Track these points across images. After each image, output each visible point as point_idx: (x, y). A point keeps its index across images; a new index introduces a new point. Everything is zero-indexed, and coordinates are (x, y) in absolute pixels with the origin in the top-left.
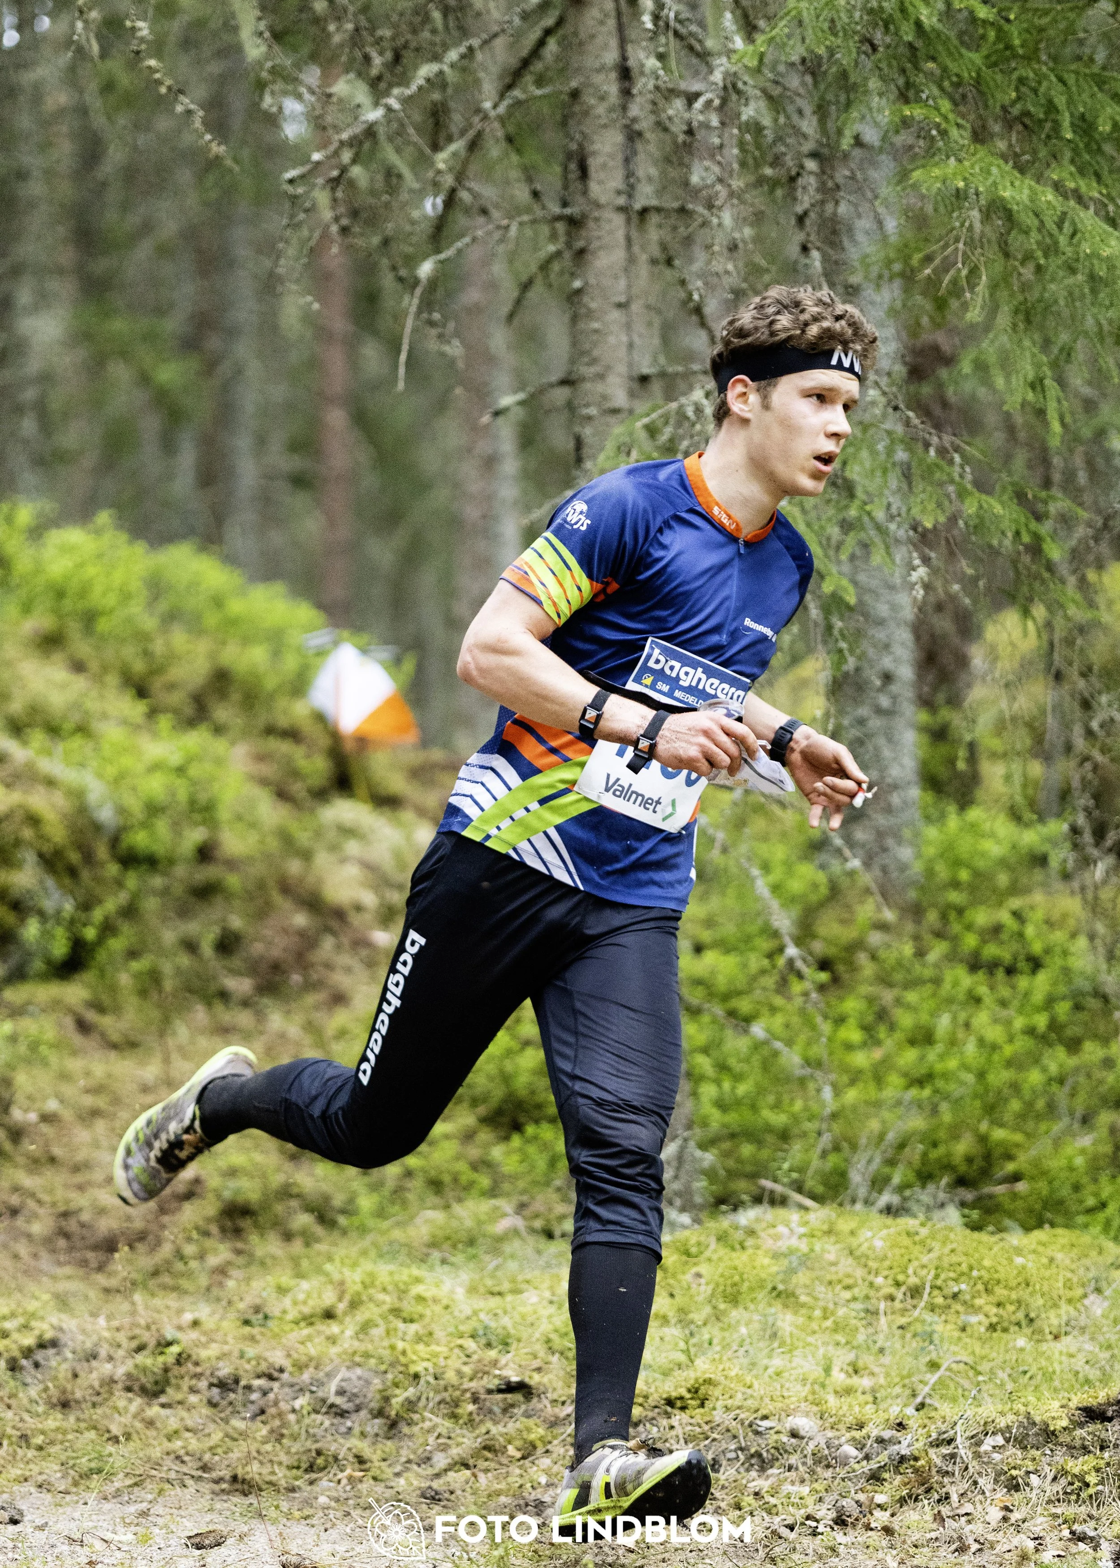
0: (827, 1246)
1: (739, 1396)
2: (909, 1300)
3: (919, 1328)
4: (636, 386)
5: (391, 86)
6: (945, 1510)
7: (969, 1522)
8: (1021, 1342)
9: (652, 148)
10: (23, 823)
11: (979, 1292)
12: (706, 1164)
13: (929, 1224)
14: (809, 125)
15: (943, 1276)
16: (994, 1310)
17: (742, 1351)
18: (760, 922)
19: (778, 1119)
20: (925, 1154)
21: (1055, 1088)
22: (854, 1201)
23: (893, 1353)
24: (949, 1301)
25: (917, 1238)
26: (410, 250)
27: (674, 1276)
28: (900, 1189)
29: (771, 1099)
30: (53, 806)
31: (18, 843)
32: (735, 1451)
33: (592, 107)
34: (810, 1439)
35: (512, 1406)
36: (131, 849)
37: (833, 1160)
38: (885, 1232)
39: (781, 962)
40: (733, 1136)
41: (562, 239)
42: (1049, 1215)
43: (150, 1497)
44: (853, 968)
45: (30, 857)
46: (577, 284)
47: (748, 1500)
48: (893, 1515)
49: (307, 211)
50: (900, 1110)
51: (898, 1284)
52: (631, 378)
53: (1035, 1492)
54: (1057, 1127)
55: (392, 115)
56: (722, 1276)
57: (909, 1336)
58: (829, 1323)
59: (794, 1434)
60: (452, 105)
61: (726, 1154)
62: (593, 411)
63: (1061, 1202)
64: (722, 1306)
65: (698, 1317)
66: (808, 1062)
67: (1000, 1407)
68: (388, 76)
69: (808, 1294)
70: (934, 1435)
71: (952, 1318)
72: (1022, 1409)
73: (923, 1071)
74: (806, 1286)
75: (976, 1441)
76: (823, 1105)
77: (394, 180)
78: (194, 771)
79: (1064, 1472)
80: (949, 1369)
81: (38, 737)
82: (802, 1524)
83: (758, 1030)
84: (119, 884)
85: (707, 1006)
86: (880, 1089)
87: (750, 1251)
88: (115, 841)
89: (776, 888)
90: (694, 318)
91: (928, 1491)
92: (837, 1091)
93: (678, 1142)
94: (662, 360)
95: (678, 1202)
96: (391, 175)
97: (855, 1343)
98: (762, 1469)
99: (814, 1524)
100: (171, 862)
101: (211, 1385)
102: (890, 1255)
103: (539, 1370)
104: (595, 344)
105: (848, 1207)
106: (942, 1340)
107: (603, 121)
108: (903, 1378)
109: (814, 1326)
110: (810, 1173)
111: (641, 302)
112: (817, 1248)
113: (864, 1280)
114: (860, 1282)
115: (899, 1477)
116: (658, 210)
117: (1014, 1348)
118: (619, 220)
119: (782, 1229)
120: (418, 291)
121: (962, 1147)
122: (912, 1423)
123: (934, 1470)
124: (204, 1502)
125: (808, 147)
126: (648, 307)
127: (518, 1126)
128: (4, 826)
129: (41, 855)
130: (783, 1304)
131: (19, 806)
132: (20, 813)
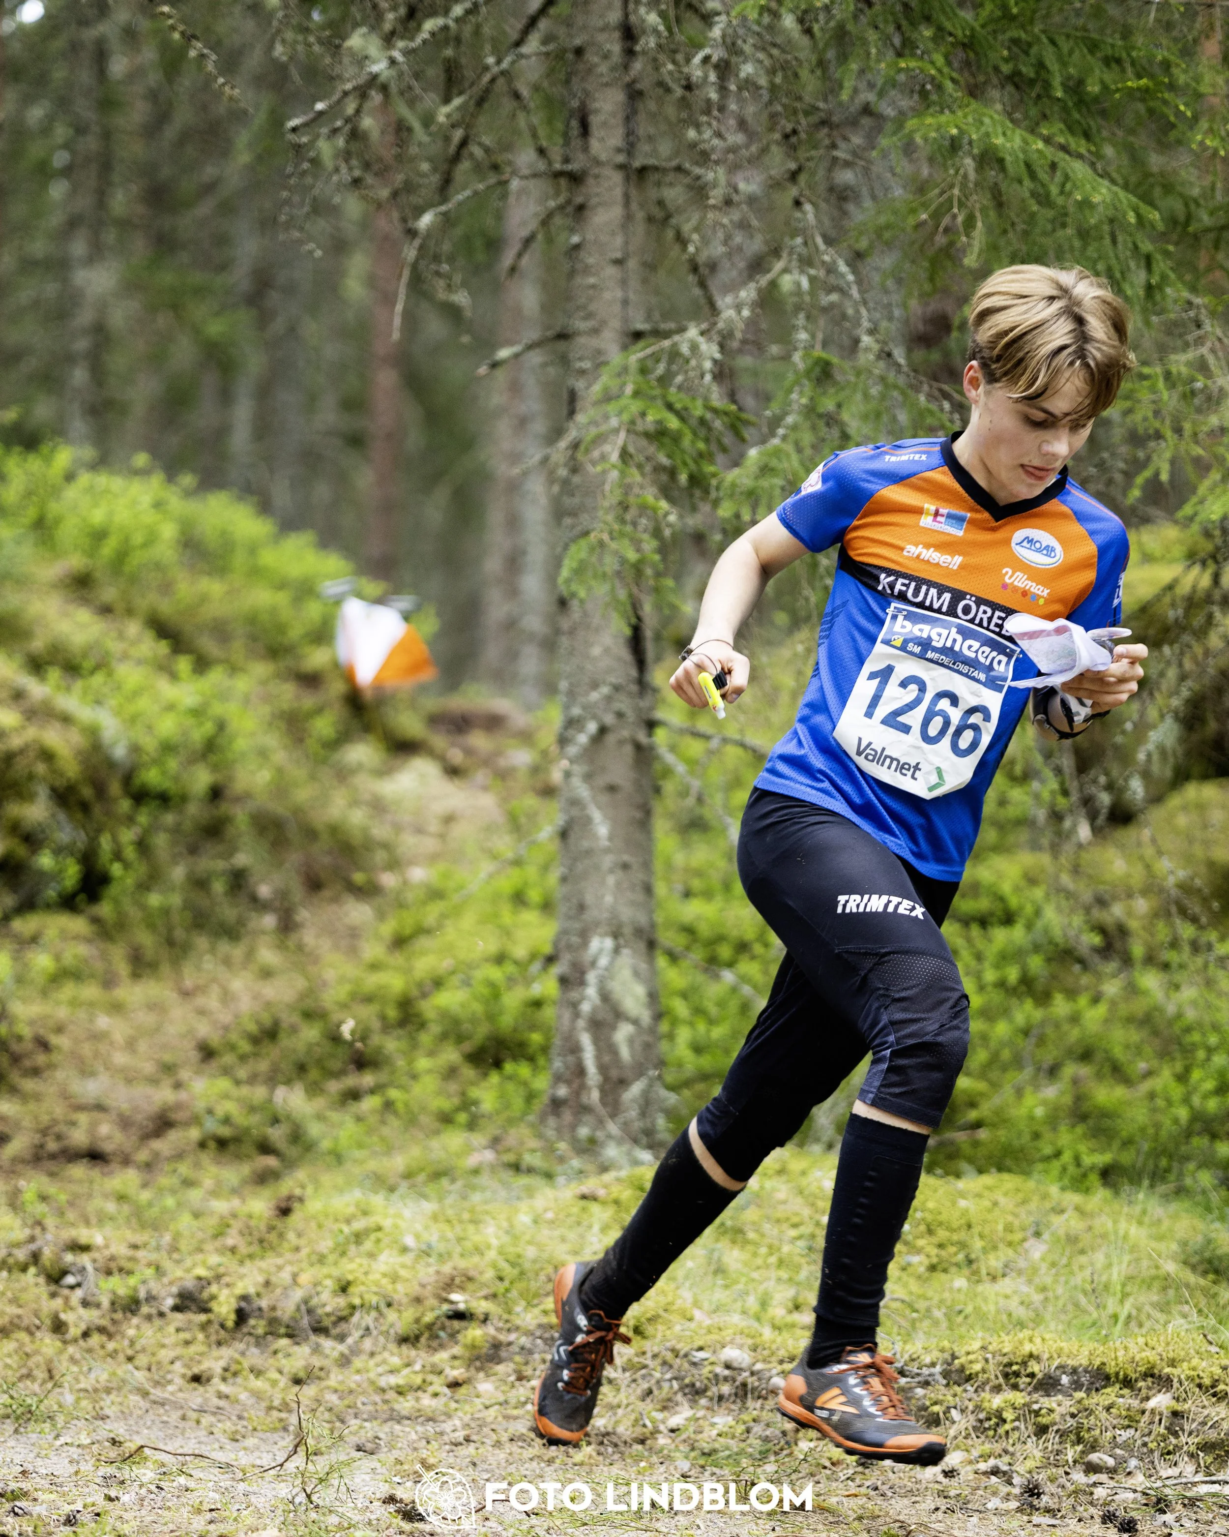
0: (776, 1185)
1: (678, 1327)
4: (629, 340)
5: (398, 39)
8: (960, 1282)
9: (652, 107)
10: (37, 757)
11: (920, 1234)
12: (670, 1104)
16: (934, 1251)
17: (687, 1284)
21: (1021, 1039)
26: (417, 200)
30: (68, 742)
31: (31, 777)
33: (596, 65)
34: (742, 1370)
36: (143, 785)
41: (564, 194)
42: (1005, 1161)
45: (43, 793)
46: (576, 239)
49: (312, 161)
52: (624, 333)
53: (954, 1426)
55: (397, 67)
58: (774, 1259)
59: (728, 1366)
60: (463, 61)
62: (586, 365)
63: (1020, 1150)
68: (400, 28)
69: (757, 1231)
74: (754, 1223)
79: (981, 1408)
81: (54, 674)
83: (730, 976)
84: (131, 820)
85: (685, 951)
88: (128, 778)
93: (646, 1080)
94: (656, 317)
104: (591, 299)
105: (808, 1148)
107: (605, 80)
109: (759, 1261)
111: (637, 259)
112: (767, 1187)
113: (810, 1219)
114: (807, 1220)
116: (656, 169)
117: (951, 1289)
118: (617, 178)
120: (417, 242)
126: (644, 264)
127: (498, 1064)
128: (18, 759)
129: (54, 789)
130: (730, 1240)
131: (34, 741)
132: (34, 748)
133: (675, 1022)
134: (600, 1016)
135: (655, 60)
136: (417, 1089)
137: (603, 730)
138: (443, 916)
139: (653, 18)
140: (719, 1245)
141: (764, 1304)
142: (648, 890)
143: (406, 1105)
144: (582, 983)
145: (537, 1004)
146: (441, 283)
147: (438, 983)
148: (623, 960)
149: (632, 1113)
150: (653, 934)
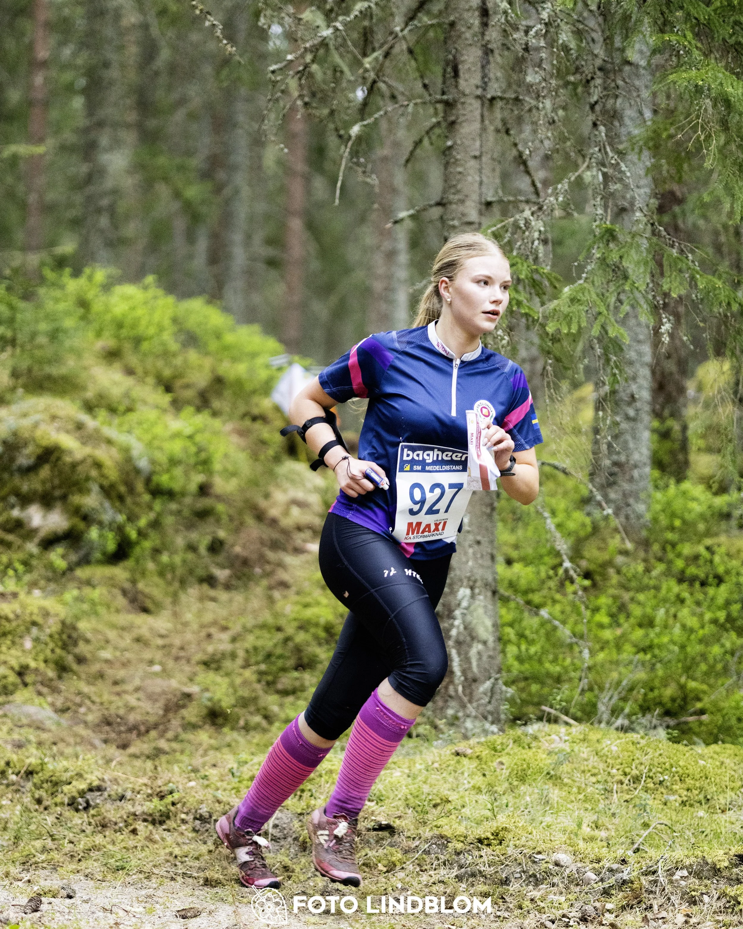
0: (582, 749)
1: (524, 839)
2: (632, 785)
3: (637, 801)
4: (484, 207)
5: (338, 15)
6: (650, 915)
7: (664, 923)
8: (701, 813)
9: (499, 59)
10: (91, 467)
11: (676, 780)
12: (508, 695)
13: (647, 737)
14: (599, 50)
15: (654, 770)
16: (685, 793)
17: (526, 811)
18: (548, 545)
19: (556, 669)
20: (645, 695)
21: (728, 657)
22: (600, 722)
23: (621, 817)
24: (657, 786)
25: (638, 746)
26: (347, 118)
27: (486, 763)
28: (629, 716)
29: (551, 657)
30: (111, 457)
31: (88, 479)
32: (520, 873)
33: (463, 33)
34: (567, 867)
35: (382, 839)
36: (158, 485)
37: (588, 696)
38: (618, 741)
39: (561, 571)
40: (526, 679)
41: (442, 115)
42: (721, 736)
43: (155, 886)
44: (605, 577)
45: (95, 488)
46: (449, 143)
47: (527, 904)
48: (616, 917)
49: (283, 92)
50: (631, 667)
51: (625, 774)
52: (481, 203)
53: (706, 906)
54: (730, 681)
55: (338, 33)
56: (516, 764)
57: (631, 806)
58: (581, 796)
59: (557, 864)
60: (375, 29)
61: (522, 690)
62: (456, 223)
63: (730, 728)
64: (515, 783)
65: (500, 789)
66: (575, 635)
67: (686, 852)
68: (336, 9)
69: (570, 778)
70: (644, 868)
71: (659, 796)
72: (700, 854)
73: (647, 643)
74: (568, 773)
75: (670, 873)
76: (583, 662)
77: (338, 74)
78: (198, 438)
79: (724, 894)
80: (655, 828)
81: (102, 414)
82: (560, 920)
83: (544, 613)
84: (150, 508)
85: (513, 597)
86: (619, 654)
87: (534, 750)
88: (148, 481)
89: (559, 526)
90: (522, 168)
91: (639, 902)
92: (592, 653)
93: (492, 680)
94: (500, 193)
95: (490, 718)
96: (336, 70)
97: (597, 810)
98: (536, 885)
99: (567, 920)
100: (183, 494)
101: (195, 818)
102: (621, 756)
103: (400, 817)
104: (459, 181)
105: (596, 726)
106: (651, 810)
107: (470, 42)
108: (626, 832)
109: (572, 798)
110: (573, 703)
111: (489, 156)
112: (576, 749)
113: (604, 771)
114: (602, 772)
115: (621, 894)
116: (501, 98)
117: (697, 817)
118: (477, 104)
119: (554, 737)
120: (350, 144)
121: (669, 692)
122: (631, 860)
123: (643, 890)
124: (189, 890)
125: (598, 62)
126: (493, 159)
128: (80, 468)
129: (102, 487)
130: (553, 784)
131: (89, 456)
132: (89, 461)
133: (507, 642)
134: (461, 638)
135: (505, 31)
139: (505, 5)
140: (546, 787)
141: (579, 825)
142: (493, 558)
144: (450, 616)
146: (360, 170)
148: (477, 602)
149: (483, 701)
150: (496, 586)
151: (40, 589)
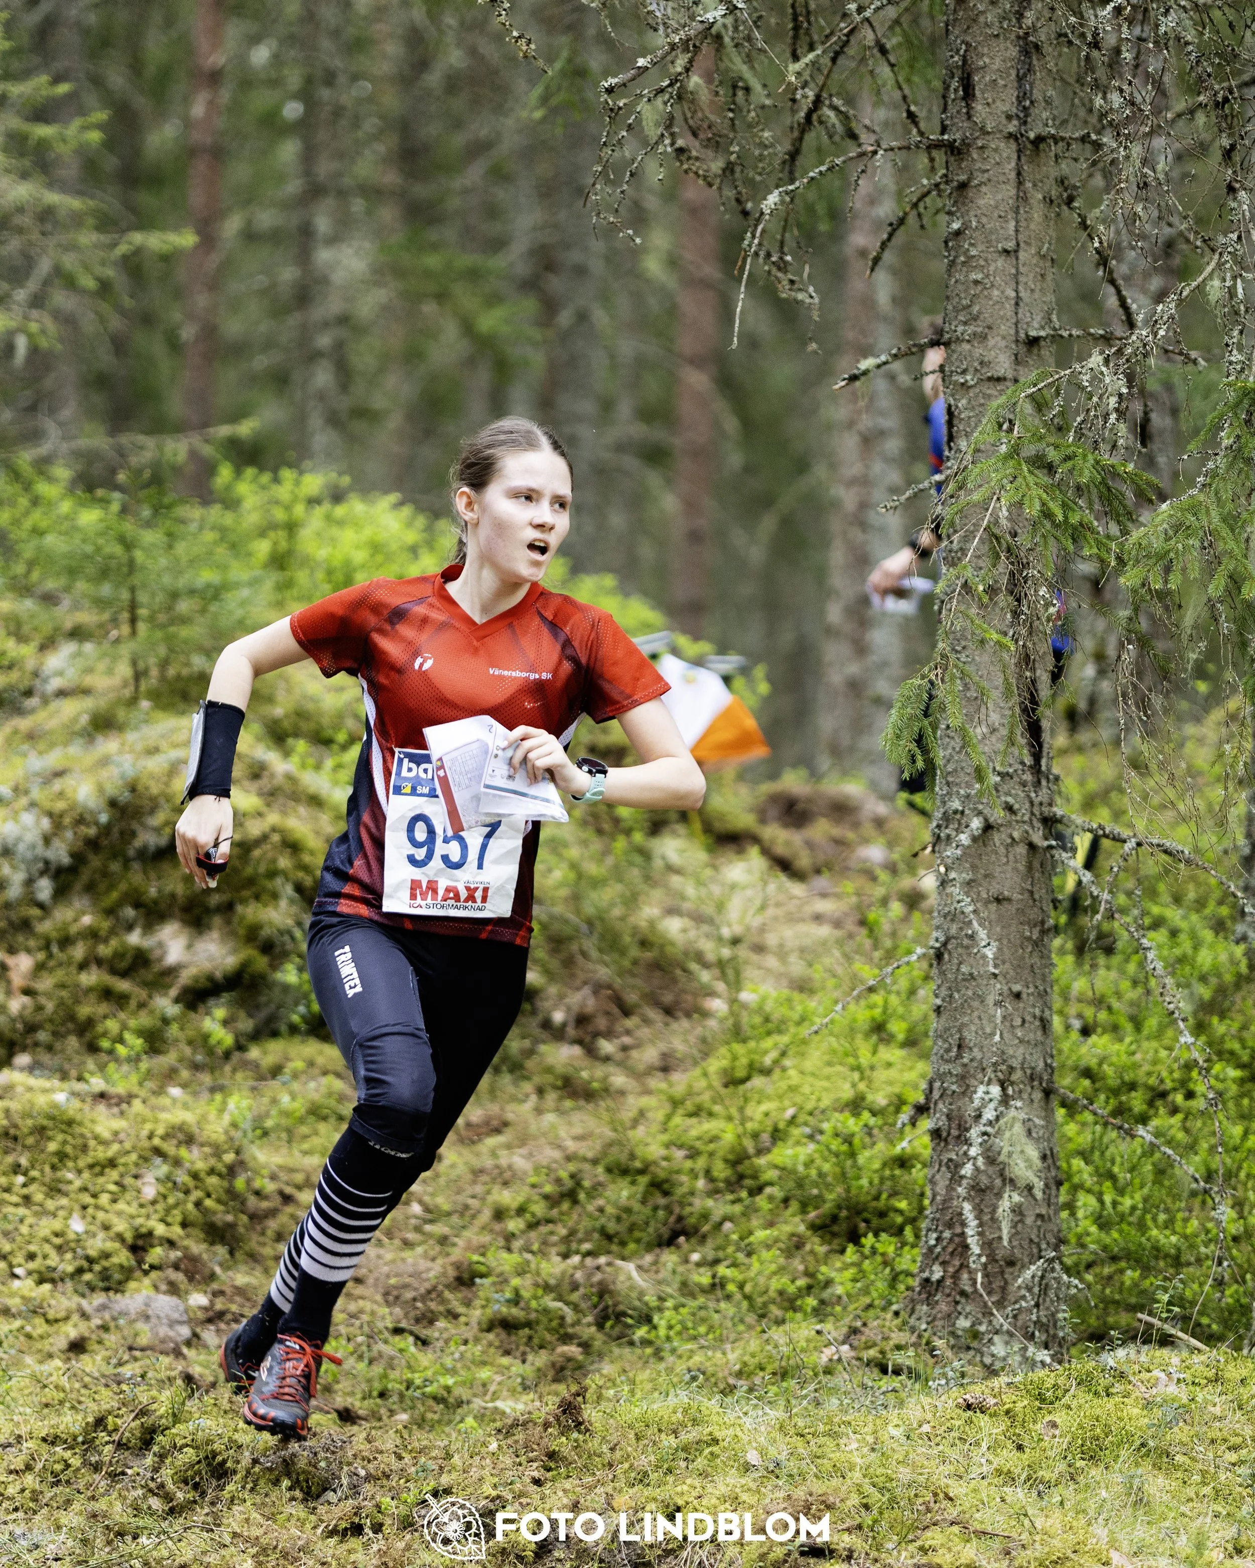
0: (1210, 1397)
4: (1022, 349)
10: (280, 848)
12: (1073, 1291)
27: (1023, 1425)
29: (1161, 1218)
30: (316, 831)
31: (273, 872)
41: (941, 171)
45: (286, 891)
46: (956, 225)
52: (1017, 341)
56: (1081, 1427)
58: (1207, 1490)
61: (1102, 1282)
62: (971, 379)
64: (1081, 1464)
65: (1049, 1475)
66: (1204, 1176)
69: (1185, 1454)
74: (1181, 1443)
83: (1143, 1133)
85: (1085, 1101)
87: (1118, 1399)
89: (1176, 964)
90: (1101, 273)
94: (1055, 320)
95: (1038, 1336)
97: (1239, 1516)
104: (974, 298)
105: (1244, 1351)
107: (994, 31)
109: (1190, 1492)
110: (1196, 1308)
111: (1032, 249)
112: (1199, 1399)
116: (1056, 139)
118: (1006, 150)
119: (1157, 1373)
120: (763, 228)
126: (1041, 256)
127: (855, 1238)
129: (299, 888)
130: (1154, 1465)
131: (274, 829)
132: (276, 838)
133: (1076, 1188)
134: (984, 1181)
136: (756, 1266)
137: (988, 827)
138: (783, 1054)
140: (1140, 1471)
141: (1200, 1547)
142: (1045, 1025)
143: (741, 1286)
144: (962, 1139)
145: (903, 1162)
146: (783, 279)
147: (777, 1135)
148: (1012, 1113)
149: (1024, 1304)
150: (1051, 1081)
151: (180, 1085)
